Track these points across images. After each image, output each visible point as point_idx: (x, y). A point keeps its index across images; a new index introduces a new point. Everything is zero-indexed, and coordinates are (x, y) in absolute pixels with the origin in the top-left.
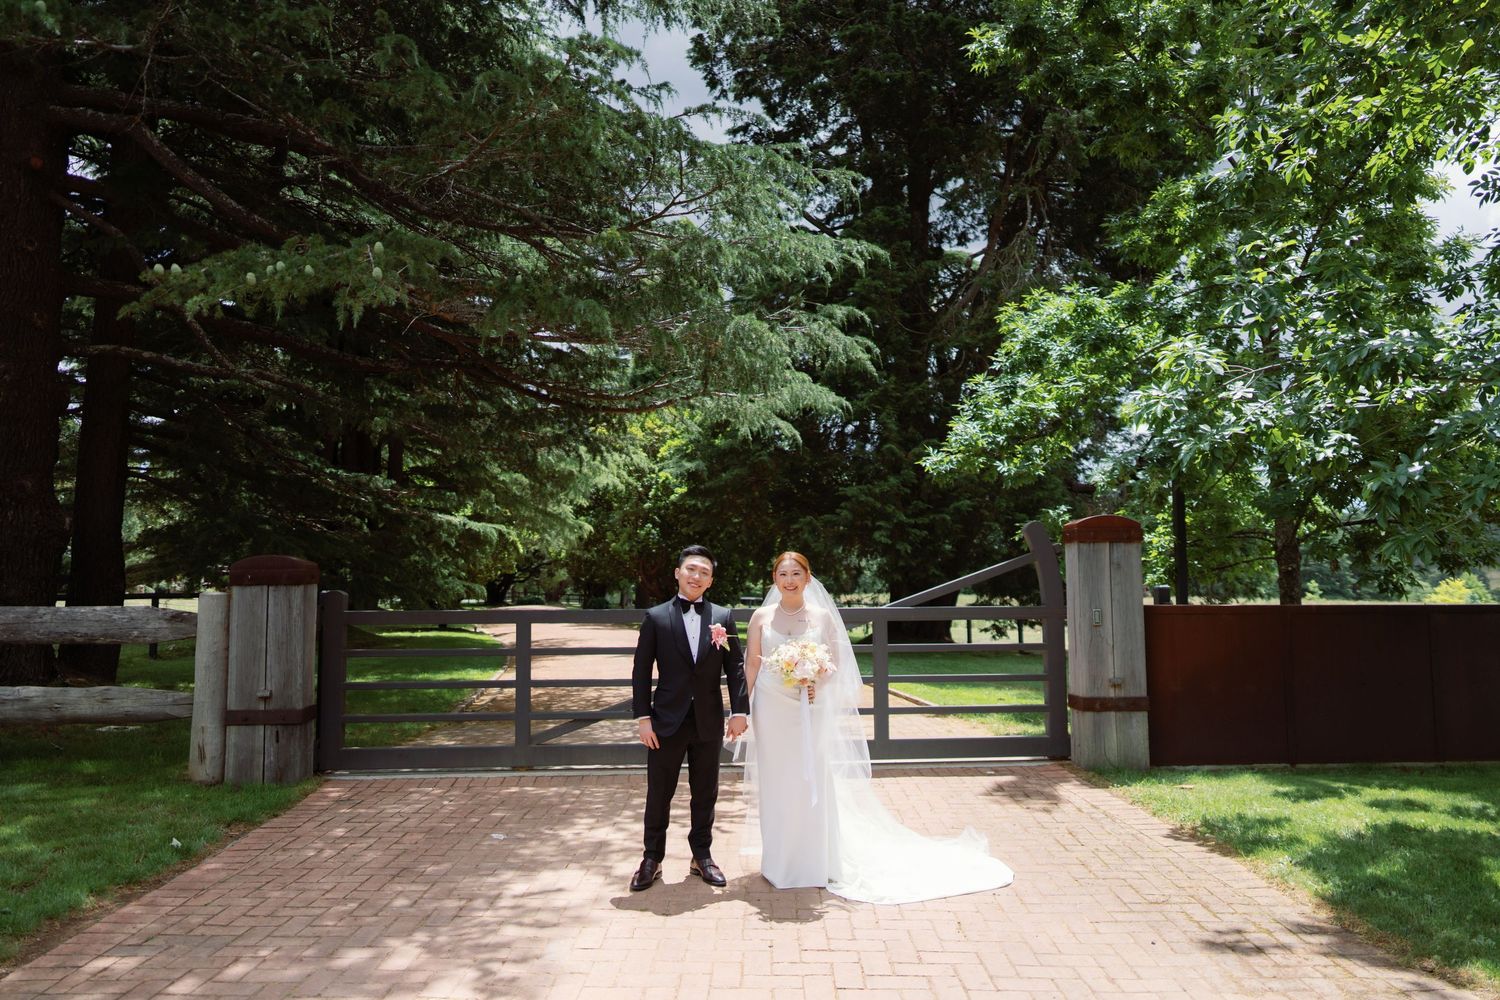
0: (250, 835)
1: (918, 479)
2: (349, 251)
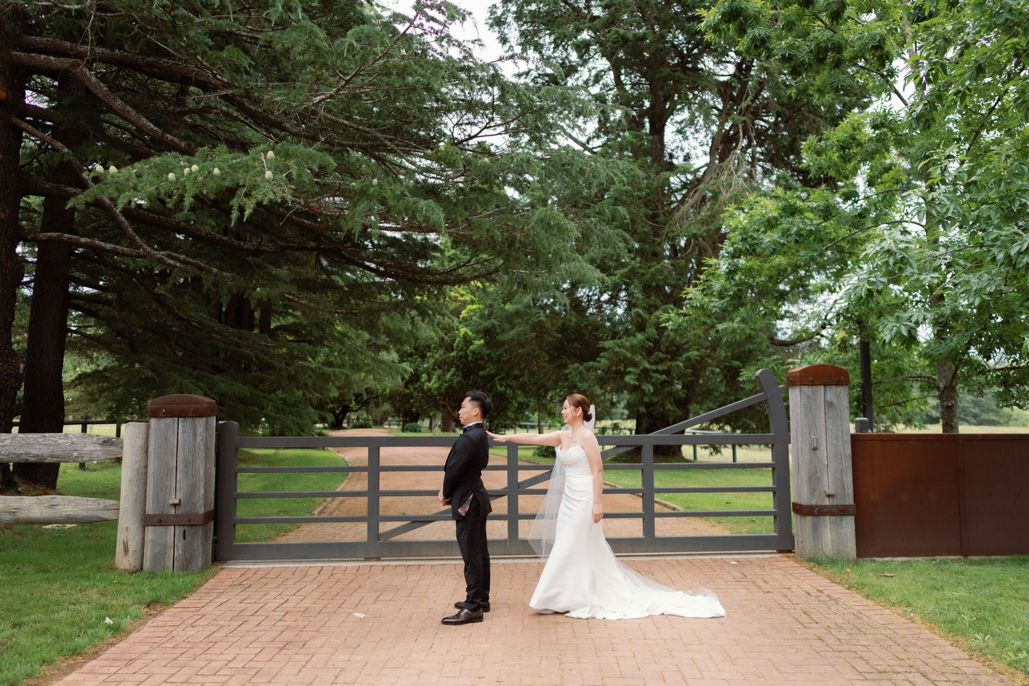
0: (165, 613)
1: (659, 335)
2: (247, 158)
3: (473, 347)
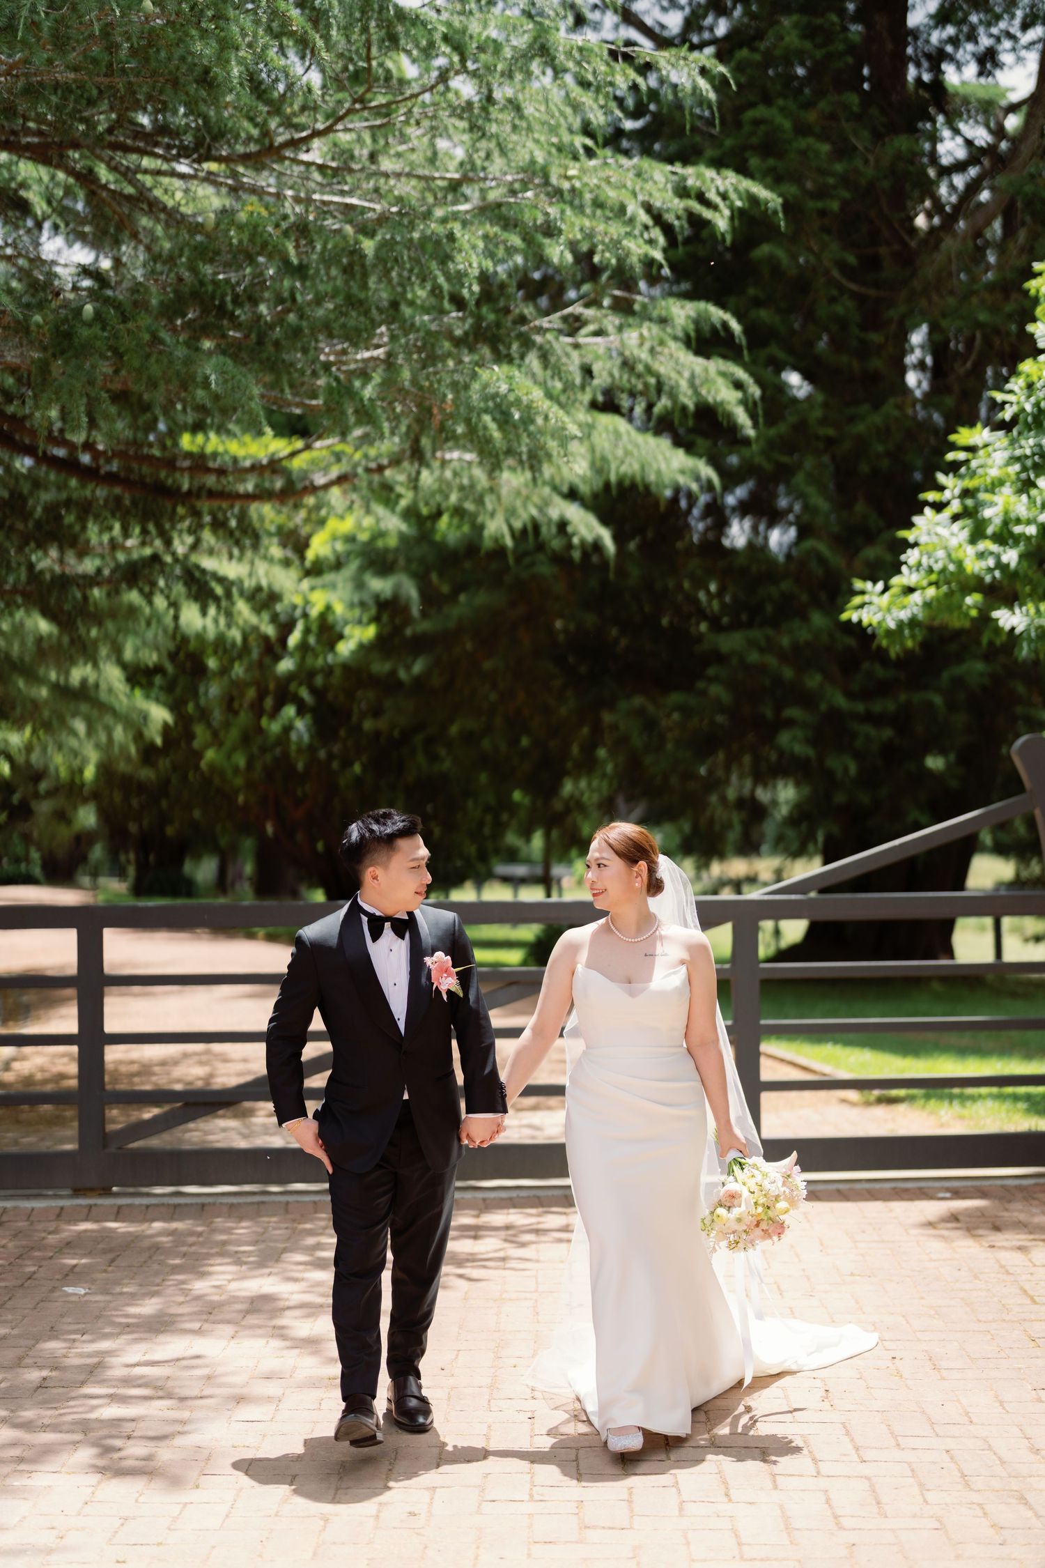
3: (345, 649)
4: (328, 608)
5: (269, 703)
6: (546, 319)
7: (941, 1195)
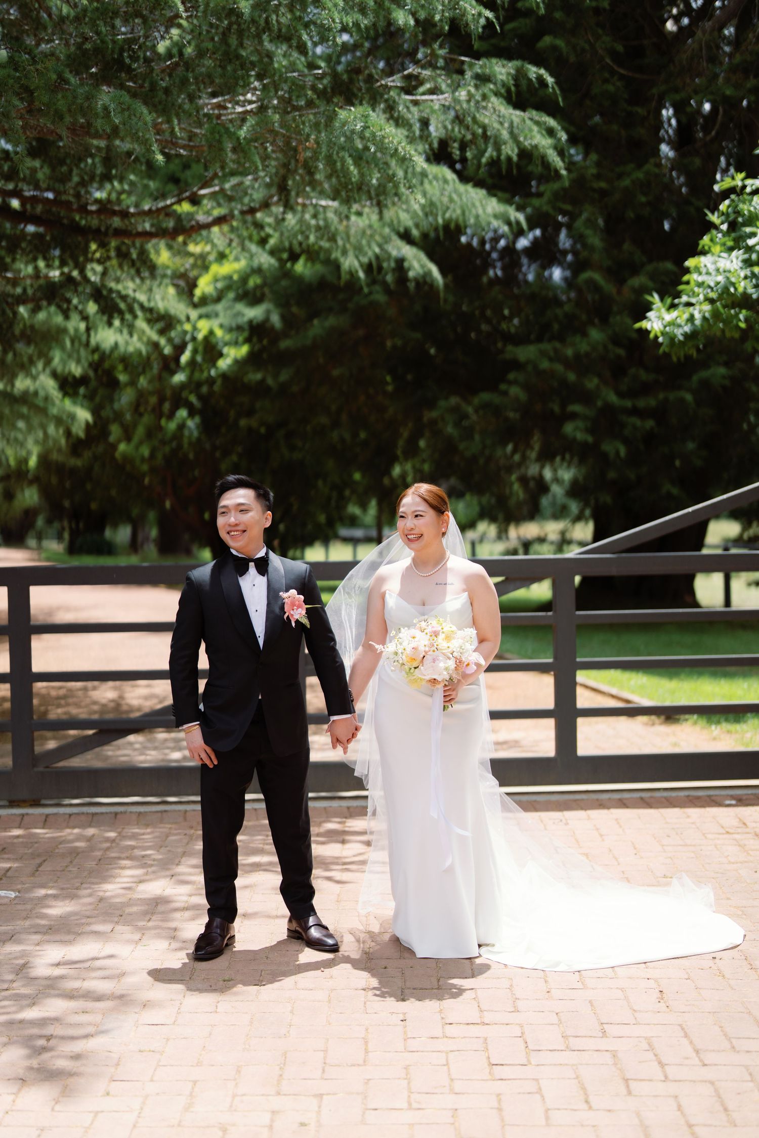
3: (223, 364)
4: (211, 333)
5: (167, 406)
6: (390, 79)
7: (728, 802)
